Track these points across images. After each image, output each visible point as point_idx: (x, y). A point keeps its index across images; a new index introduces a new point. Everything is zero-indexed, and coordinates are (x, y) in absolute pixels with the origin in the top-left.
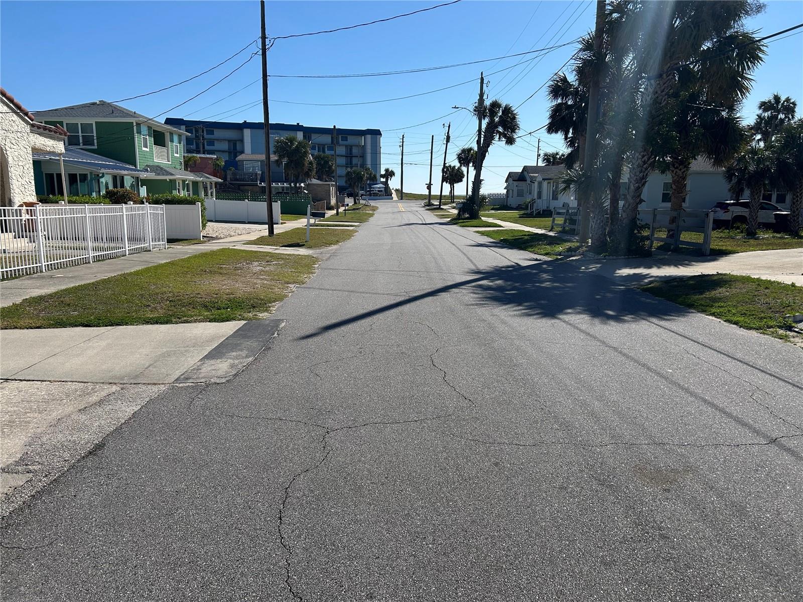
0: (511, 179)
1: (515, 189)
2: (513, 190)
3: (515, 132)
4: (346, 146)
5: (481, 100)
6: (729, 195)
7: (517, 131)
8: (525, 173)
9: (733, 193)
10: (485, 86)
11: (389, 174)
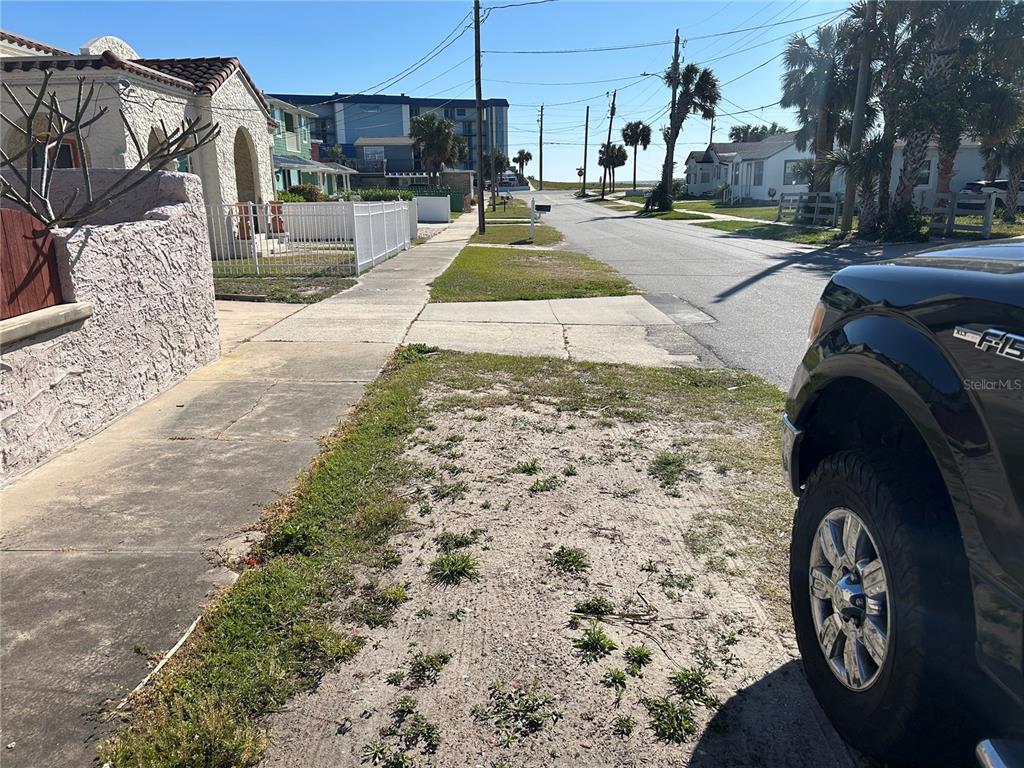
0: (693, 161)
1: (699, 173)
2: (696, 175)
3: (715, 103)
4: (464, 122)
5: (676, 64)
6: (983, 175)
7: (717, 101)
8: (712, 153)
9: (989, 172)
10: (680, 46)
11: (524, 157)
